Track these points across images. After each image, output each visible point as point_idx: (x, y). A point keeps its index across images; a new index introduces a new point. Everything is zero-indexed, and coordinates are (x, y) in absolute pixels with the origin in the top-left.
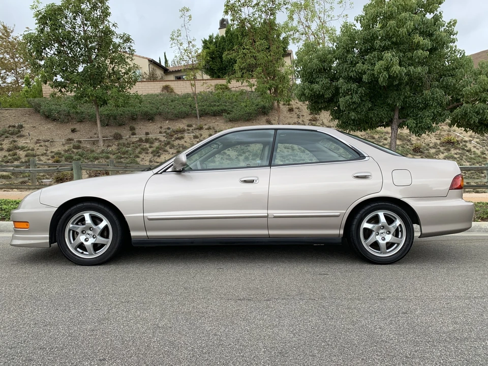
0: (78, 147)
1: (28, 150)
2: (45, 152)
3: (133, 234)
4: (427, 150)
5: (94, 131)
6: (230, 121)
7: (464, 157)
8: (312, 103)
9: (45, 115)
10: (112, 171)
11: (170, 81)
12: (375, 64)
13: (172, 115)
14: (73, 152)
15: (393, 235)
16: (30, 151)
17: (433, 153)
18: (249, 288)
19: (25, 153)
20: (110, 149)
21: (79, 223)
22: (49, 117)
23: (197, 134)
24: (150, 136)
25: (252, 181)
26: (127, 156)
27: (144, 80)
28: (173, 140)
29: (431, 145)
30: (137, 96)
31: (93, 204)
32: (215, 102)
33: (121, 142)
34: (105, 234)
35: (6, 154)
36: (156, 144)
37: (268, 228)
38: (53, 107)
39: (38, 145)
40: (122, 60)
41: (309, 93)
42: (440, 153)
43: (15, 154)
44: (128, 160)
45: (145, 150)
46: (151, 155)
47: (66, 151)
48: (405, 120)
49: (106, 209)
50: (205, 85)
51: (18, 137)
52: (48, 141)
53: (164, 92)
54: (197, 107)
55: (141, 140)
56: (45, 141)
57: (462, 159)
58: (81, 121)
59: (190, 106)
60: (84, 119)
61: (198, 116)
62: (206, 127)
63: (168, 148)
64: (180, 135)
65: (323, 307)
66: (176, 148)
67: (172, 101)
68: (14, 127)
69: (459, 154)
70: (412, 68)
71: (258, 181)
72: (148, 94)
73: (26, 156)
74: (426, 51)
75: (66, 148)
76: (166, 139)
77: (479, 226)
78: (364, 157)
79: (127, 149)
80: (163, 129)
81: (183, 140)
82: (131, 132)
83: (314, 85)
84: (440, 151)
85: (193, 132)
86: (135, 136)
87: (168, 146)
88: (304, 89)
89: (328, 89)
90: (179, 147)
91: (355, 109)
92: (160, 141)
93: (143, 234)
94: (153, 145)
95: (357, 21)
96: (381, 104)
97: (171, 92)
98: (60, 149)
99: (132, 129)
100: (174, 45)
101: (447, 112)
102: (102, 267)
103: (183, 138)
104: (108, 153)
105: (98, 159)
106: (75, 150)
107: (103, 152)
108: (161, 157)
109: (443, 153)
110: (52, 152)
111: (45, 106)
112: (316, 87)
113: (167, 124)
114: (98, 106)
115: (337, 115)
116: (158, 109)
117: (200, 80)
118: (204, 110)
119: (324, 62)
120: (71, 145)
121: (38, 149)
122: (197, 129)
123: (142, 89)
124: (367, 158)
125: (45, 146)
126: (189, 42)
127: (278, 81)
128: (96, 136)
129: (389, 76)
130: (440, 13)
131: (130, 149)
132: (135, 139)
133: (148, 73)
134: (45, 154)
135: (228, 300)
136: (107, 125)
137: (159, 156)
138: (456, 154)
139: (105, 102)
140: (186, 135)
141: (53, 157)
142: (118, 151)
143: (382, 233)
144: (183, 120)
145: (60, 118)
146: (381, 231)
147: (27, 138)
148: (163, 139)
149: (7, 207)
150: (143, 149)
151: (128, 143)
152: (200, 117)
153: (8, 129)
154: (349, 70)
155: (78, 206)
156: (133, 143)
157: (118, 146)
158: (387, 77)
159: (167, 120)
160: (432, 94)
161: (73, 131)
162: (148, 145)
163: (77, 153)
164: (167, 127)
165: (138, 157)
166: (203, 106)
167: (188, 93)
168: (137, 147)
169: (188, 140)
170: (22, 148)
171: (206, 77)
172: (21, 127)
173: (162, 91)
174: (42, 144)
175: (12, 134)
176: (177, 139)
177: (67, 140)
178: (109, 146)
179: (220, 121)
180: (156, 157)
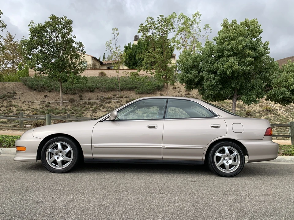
0: (48, 106)
1: (18, 107)
2: (28, 108)
3: (85, 155)
4: (255, 114)
5: (58, 97)
6: (139, 93)
7: (276, 119)
8: (187, 85)
9: (29, 87)
10: (68, 120)
11: (104, 69)
12: (224, 64)
13: (105, 89)
14: (45, 109)
15: (233, 160)
16: (19, 108)
17: (258, 116)
18: (151, 187)
19: (16, 108)
20: (67, 108)
21: (54, 149)
22: (32, 88)
23: (119, 100)
24: (91, 101)
25: (154, 127)
26: (77, 112)
27: (89, 68)
28: (104, 103)
29: (257, 111)
30: (85, 78)
31: (63, 138)
32: (130, 82)
33: (74, 104)
34: (69, 155)
35: (5, 109)
36: (95, 106)
37: (162, 154)
38: (35, 82)
39: (24, 104)
40: (78, 57)
41: (186, 79)
42: (262, 116)
43: (10, 109)
44: (78, 115)
45: (88, 109)
46: (91, 112)
47: (41, 108)
48: (240, 96)
49: (70, 141)
50: (124, 72)
51: (12, 99)
52: (30, 102)
53: (100, 76)
54: (119, 85)
55: (85, 103)
56: (28, 102)
57: (275, 120)
58: (50, 91)
59: (116, 84)
60: (52, 90)
61: (120, 90)
62: (125, 96)
63: (102, 108)
64: (109, 101)
65: (193, 198)
66: (106, 108)
67: (105, 81)
68: (10, 93)
69: (273, 117)
70: (245, 67)
71: (157, 127)
72: (91, 77)
73: (17, 110)
74: (252, 58)
75: (41, 106)
76: (100, 103)
77: (283, 158)
78: (217, 116)
79: (77, 108)
80: (99, 97)
81: (111, 104)
82: (80, 98)
83: (189, 74)
84: (262, 115)
85: (117, 99)
86: (82, 101)
87: (102, 107)
88: (183, 76)
89: (197, 77)
90: (108, 108)
91: (213, 89)
92: (97, 104)
93: (91, 156)
94: (93, 106)
95: (214, 40)
96: (227, 86)
97: (105, 76)
98: (37, 107)
99: (81, 96)
100: (108, 49)
101: (264, 93)
102: (66, 174)
103: (110, 102)
104: (66, 110)
105: (59, 113)
106: (46, 108)
107: (62, 109)
109: (264, 116)
110: (32, 109)
111: (30, 82)
112: (190, 75)
113: (101, 94)
114: (61, 82)
115: (202, 92)
116: (96, 85)
117: (122, 69)
118: (123, 87)
119: (195, 62)
120: (44, 105)
121: (24, 107)
122: (119, 97)
123: (87, 74)
124: (218, 117)
125: (29, 105)
126: (117, 48)
127: (167, 72)
128: (59, 100)
129: (233, 71)
130: (260, 38)
131: (79, 108)
132: (82, 102)
133: (91, 64)
134: (28, 109)
135: (140, 193)
136: (66, 94)
137: (96, 113)
138: (271, 117)
139: (66, 81)
140: (112, 101)
141: (33, 112)
142: (71, 109)
143: (227, 159)
144: (111, 92)
145: (38, 89)
146: (226, 158)
147: (18, 100)
148: (99, 103)
149: (8, 140)
150: (86, 108)
151: (78, 105)
152: (121, 90)
153: (6, 94)
154: (209, 67)
155: (54, 138)
156: (81, 105)
157: (72, 106)
158: (231, 71)
159: (101, 92)
160: (256, 82)
161: (46, 96)
162: (89, 106)
163: (47, 109)
164: (101, 96)
165: (84, 113)
166: (123, 84)
167: (114, 77)
168: (83, 107)
169: (114, 104)
170: (15, 106)
171: (125, 68)
172: (15, 93)
173: (99, 75)
174: (27, 104)
175: (9, 97)
176: (107, 103)
177: (42, 102)
178: (66, 106)
179: (133, 93)
180: (94, 113)
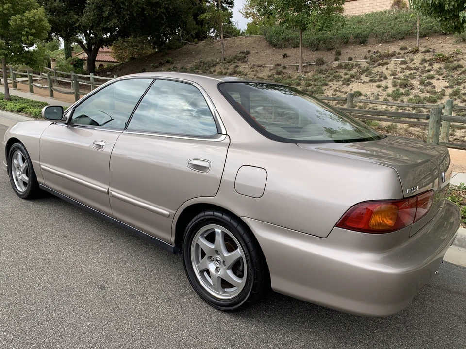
0: (280, 73)
1: (243, 74)
3: (38, 179)
9: (268, 41)
14: (273, 77)
20: (306, 75)
22: (271, 43)
23: (407, 59)
24: (352, 62)
28: (374, 66)
33: (320, 67)
36: (353, 71)
37: (111, 207)
44: (315, 88)
45: (338, 78)
46: (340, 83)
47: (268, 76)
51: (242, 62)
52: (261, 66)
53: (393, 9)
54: (418, 25)
55: (340, 66)
56: (258, 67)
58: (296, 46)
62: (424, 50)
63: (364, 76)
66: (372, 76)
68: (243, 53)
71: (104, 148)
75: (271, 73)
76: (366, 66)
80: (370, 53)
81: (385, 67)
82: (335, 57)
85: (403, 57)
86: (336, 62)
87: (365, 74)
90: (377, 75)
92: (360, 67)
93: (42, 181)
94: (350, 72)
97: (403, 7)
99: (338, 54)
103: (387, 64)
104: (301, 79)
106: (276, 76)
107: (297, 78)
108: (349, 86)
111: (269, 33)
113: (378, 47)
116: (372, 30)
120: (276, 71)
122: (411, 52)
123: (370, 7)
131: (324, 76)
132: (335, 65)
136: (317, 50)
140: (393, 60)
142: (311, 78)
144: (400, 41)
145: (277, 44)
147: (247, 64)
150: (337, 76)
151: (326, 69)
152: (424, 37)
153: (238, 55)
156: (331, 70)
157: (315, 72)
159: (380, 43)
161: (285, 56)
162: (344, 72)
163: (276, 78)
164: (376, 51)
165: (327, 85)
168: (332, 74)
169: (392, 67)
170: (239, 73)
172: (248, 53)
173: (392, 7)
174: (255, 69)
175: (239, 60)
176: (379, 65)
177: (276, 66)
178: (306, 72)
179: (450, 41)
180: (344, 86)
